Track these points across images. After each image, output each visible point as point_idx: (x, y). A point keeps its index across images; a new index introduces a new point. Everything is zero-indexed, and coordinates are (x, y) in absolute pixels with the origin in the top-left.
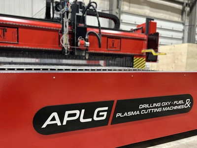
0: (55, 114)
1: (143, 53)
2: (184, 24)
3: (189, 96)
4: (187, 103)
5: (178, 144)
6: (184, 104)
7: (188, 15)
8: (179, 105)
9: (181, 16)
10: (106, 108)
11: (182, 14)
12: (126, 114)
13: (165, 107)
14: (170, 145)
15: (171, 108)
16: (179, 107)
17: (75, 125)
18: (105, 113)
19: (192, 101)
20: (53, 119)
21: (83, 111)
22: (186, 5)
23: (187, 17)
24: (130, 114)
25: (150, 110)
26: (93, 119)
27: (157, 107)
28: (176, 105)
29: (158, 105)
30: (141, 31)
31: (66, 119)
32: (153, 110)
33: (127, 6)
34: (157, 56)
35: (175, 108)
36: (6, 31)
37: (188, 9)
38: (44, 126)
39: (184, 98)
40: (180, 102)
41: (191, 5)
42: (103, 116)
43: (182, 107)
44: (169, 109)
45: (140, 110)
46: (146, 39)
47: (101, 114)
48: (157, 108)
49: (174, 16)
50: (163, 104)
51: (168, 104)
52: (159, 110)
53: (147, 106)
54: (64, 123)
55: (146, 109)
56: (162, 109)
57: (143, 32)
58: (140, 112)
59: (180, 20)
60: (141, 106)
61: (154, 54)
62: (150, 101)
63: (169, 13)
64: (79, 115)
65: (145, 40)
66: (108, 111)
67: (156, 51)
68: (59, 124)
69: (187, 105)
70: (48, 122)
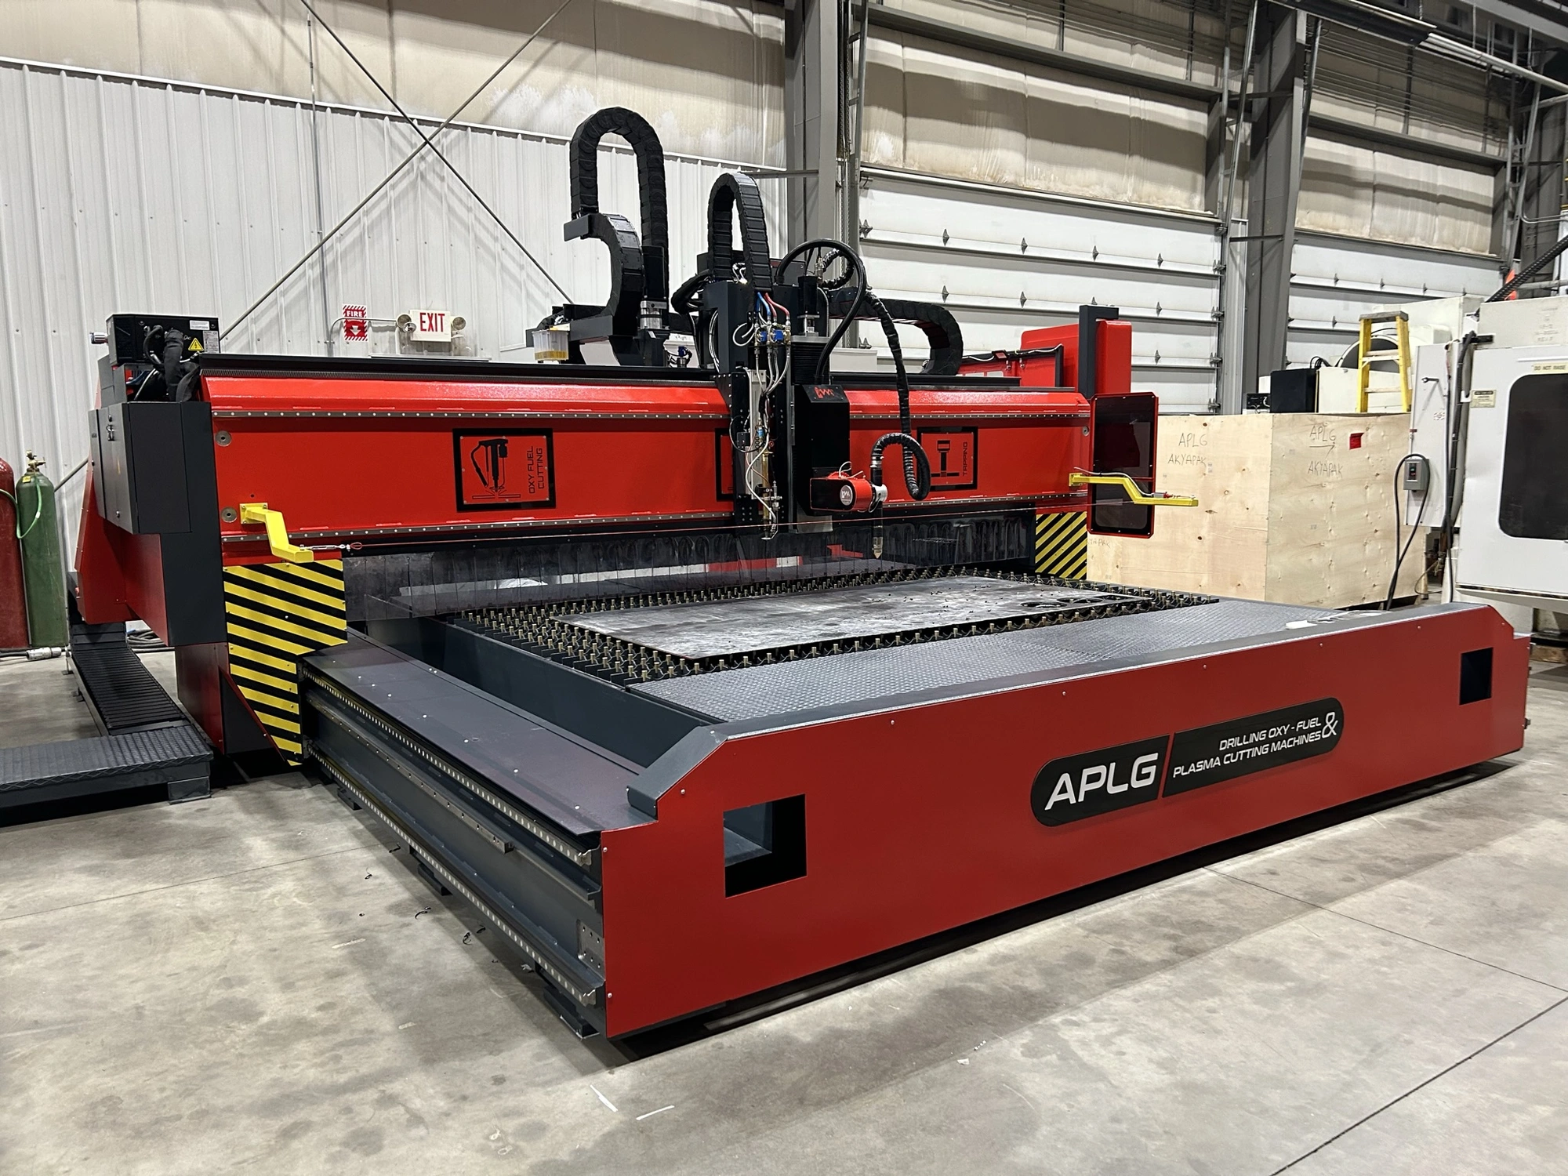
0: (1067, 777)
1: (1076, 488)
2: (1220, 231)
3: (1334, 705)
4: (1329, 724)
5: (1311, 842)
6: (1320, 728)
7: (1244, 172)
8: (1311, 730)
9: (1200, 178)
10: (1154, 757)
11: (1209, 170)
12: (1192, 769)
13: (1275, 740)
14: (1293, 845)
15: (1291, 743)
16: (1310, 738)
17: (1099, 803)
18: (1152, 769)
19: (1340, 717)
21: (1113, 765)
22: (1234, 105)
23: (1237, 183)
24: (1202, 766)
25: (1242, 752)
26: (1130, 786)
28: (1302, 732)
29: (1261, 736)
30: (1051, 370)
31: (1085, 787)
32: (1248, 750)
33: (891, 132)
34: (1150, 509)
35: (1300, 741)
36: (504, 454)
37: (1242, 132)
38: (1049, 807)
39: (1318, 710)
40: (1311, 723)
41: (1259, 105)
42: (1148, 775)
43: (1317, 736)
44: (1285, 745)
45: (1222, 755)
46: (1086, 414)
47: (1145, 771)
48: (1258, 744)
49: (1163, 181)
50: (1272, 733)
51: (1283, 731)
52: (1263, 750)
53: (1234, 742)
54: (1081, 799)
55: (1234, 750)
56: (1270, 747)
57: (1064, 380)
58: (1222, 762)
59: (1194, 204)
60: (1224, 745)
61: (1136, 496)
62: (1241, 728)
63: (1137, 161)
64: (1106, 776)
65: (1083, 422)
66: (1159, 764)
67: (1149, 487)
68: (1073, 801)
69: (1328, 730)
70: (1056, 797)
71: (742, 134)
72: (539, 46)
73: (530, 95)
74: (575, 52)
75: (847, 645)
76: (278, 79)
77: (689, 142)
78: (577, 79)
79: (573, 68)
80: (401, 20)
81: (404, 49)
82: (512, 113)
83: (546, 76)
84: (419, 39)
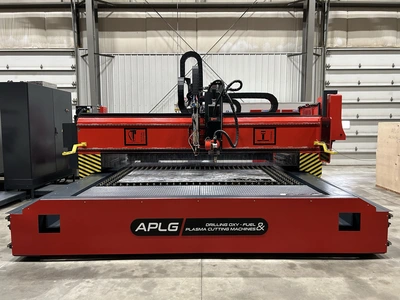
0: (142, 224)
3: (263, 220)
6: (255, 227)
8: (250, 227)
10: (178, 224)
12: (193, 230)
13: (233, 227)
15: (240, 229)
16: (250, 229)
17: (155, 232)
18: (177, 227)
20: (141, 227)
21: (161, 224)
24: (198, 229)
25: (216, 228)
26: (167, 230)
27: (224, 227)
28: (246, 227)
29: (225, 225)
31: (149, 228)
32: (219, 228)
35: (245, 229)
38: (136, 230)
40: (250, 225)
44: (237, 229)
46: (320, 123)
47: (173, 227)
50: (231, 225)
51: (236, 225)
52: (226, 229)
53: (213, 225)
54: (148, 230)
55: (213, 227)
56: (230, 229)
57: (320, 113)
58: (207, 229)
60: (208, 225)
61: (325, 149)
62: (216, 221)
64: (158, 226)
66: (179, 226)
68: (145, 230)
69: (259, 228)
70: (139, 228)
71: (289, 45)
72: (231, 32)
73: (229, 44)
74: (241, 32)
75: (164, 184)
76: (172, 50)
77: (273, 49)
78: (241, 38)
79: (240, 36)
80: (199, 32)
81: (199, 38)
82: (225, 49)
83: (234, 39)
84: (203, 36)
